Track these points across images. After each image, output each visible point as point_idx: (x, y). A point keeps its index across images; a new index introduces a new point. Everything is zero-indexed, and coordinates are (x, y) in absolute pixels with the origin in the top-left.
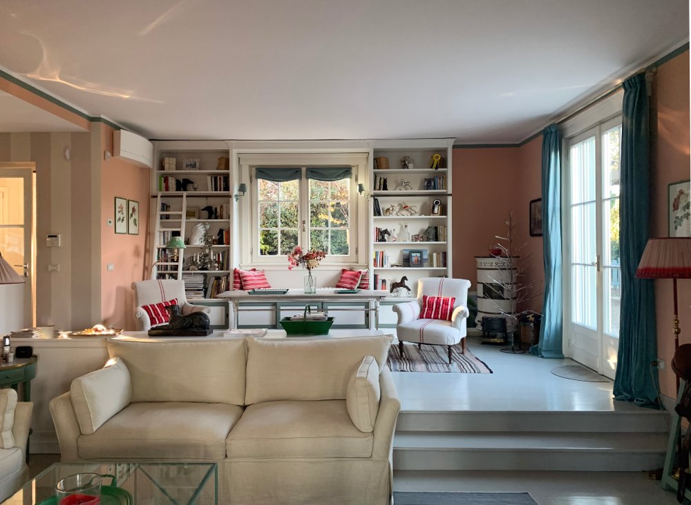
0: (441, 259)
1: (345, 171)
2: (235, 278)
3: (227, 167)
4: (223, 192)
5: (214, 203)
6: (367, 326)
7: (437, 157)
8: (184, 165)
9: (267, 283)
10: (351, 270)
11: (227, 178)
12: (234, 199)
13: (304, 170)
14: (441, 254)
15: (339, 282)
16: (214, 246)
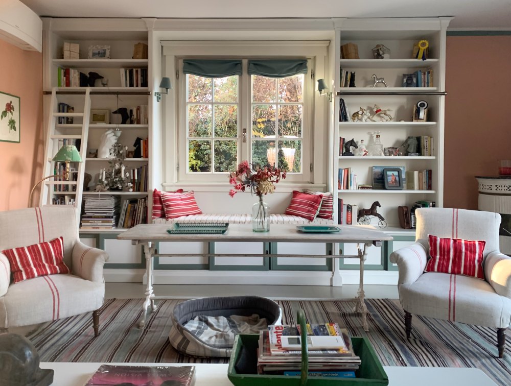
0: (425, 179)
1: (299, 65)
2: (155, 202)
3: (145, 55)
4: (140, 88)
5: (128, 103)
6: (330, 267)
7: (423, 44)
8: (91, 54)
9: (197, 208)
10: (305, 193)
11: (144, 70)
12: (155, 98)
13: (245, 62)
14: (425, 173)
15: (290, 207)
16: (127, 159)
